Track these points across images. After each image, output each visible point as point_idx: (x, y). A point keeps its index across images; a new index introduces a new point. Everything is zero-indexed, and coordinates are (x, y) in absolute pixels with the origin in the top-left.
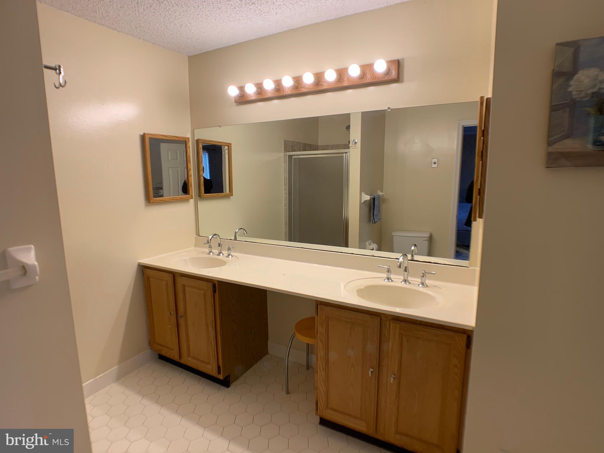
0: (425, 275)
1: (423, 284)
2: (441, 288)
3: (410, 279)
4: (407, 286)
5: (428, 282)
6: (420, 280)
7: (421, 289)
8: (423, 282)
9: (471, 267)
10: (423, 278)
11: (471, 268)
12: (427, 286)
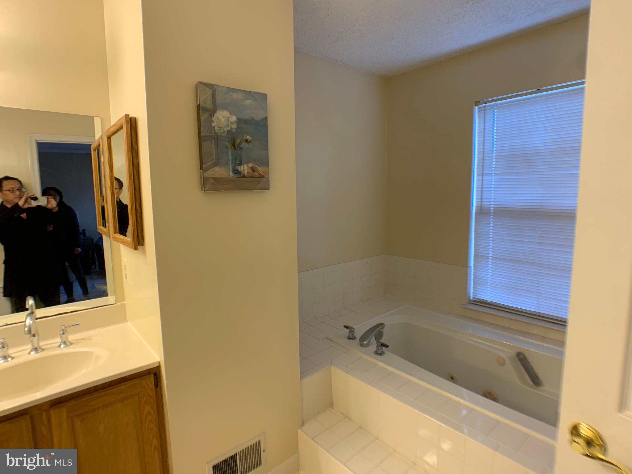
0: (66, 330)
1: (65, 343)
2: (91, 339)
3: (42, 344)
4: (40, 355)
5: (71, 338)
6: (59, 340)
7: (64, 350)
8: (64, 340)
9: (118, 302)
10: (63, 336)
11: (118, 304)
12: (72, 344)
